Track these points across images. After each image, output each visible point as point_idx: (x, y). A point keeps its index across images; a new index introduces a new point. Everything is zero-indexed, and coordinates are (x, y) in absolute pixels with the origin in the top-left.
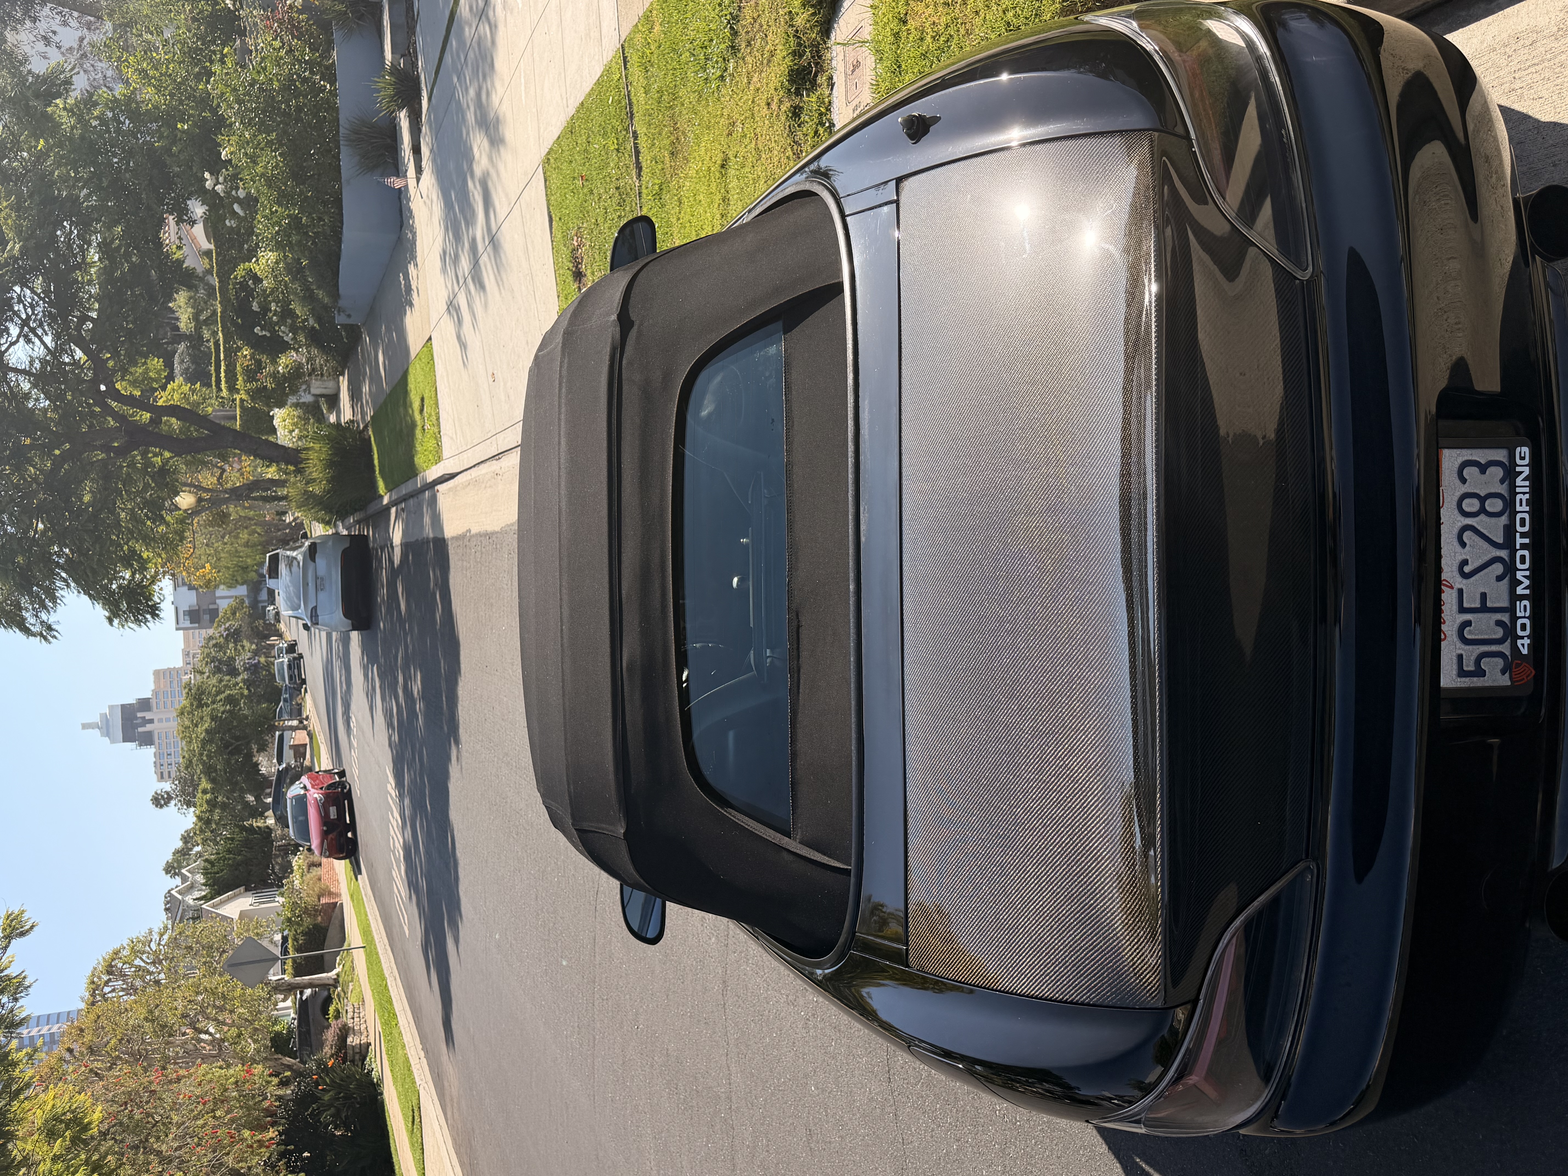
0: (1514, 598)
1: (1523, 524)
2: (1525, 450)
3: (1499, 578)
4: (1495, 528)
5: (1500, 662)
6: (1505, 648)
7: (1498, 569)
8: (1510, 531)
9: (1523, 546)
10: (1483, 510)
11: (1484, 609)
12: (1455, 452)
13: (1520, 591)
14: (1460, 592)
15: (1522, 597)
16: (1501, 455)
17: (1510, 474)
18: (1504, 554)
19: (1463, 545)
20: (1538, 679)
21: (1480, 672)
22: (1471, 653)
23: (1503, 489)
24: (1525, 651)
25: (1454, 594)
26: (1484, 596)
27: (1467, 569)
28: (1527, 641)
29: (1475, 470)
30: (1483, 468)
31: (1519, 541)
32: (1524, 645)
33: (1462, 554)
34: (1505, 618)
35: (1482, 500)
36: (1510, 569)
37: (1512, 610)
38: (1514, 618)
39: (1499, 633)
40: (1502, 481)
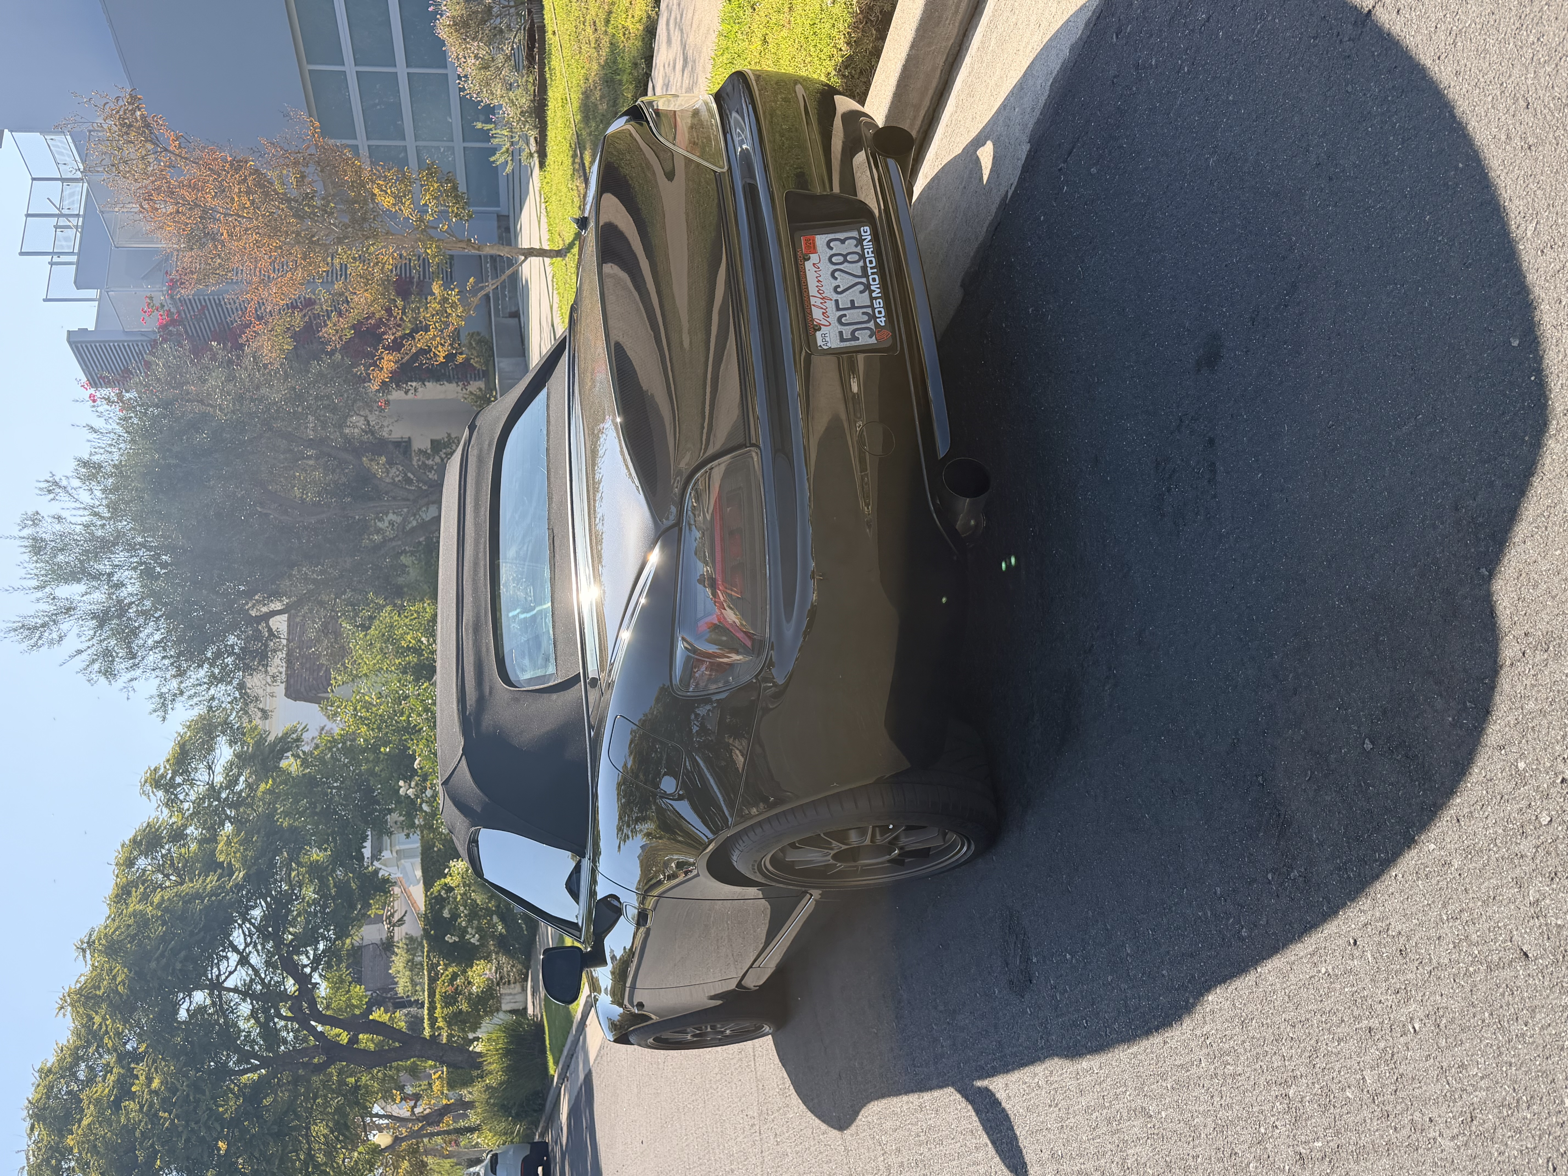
0: (872, 299)
2: (867, 228)
3: (861, 292)
4: (856, 269)
5: (868, 332)
6: (871, 325)
7: (861, 287)
8: (864, 269)
9: (873, 274)
11: (853, 306)
12: (824, 236)
13: (874, 295)
14: (837, 301)
15: (876, 298)
16: (855, 234)
17: (860, 241)
18: (864, 280)
19: (836, 279)
20: (894, 337)
21: (854, 338)
22: (848, 330)
23: (858, 249)
24: (883, 324)
25: (833, 302)
26: (852, 302)
27: (839, 290)
28: (883, 319)
29: (838, 243)
30: (843, 241)
31: (870, 271)
33: (835, 283)
34: (869, 310)
37: (872, 306)
38: (874, 309)
40: (856, 246)
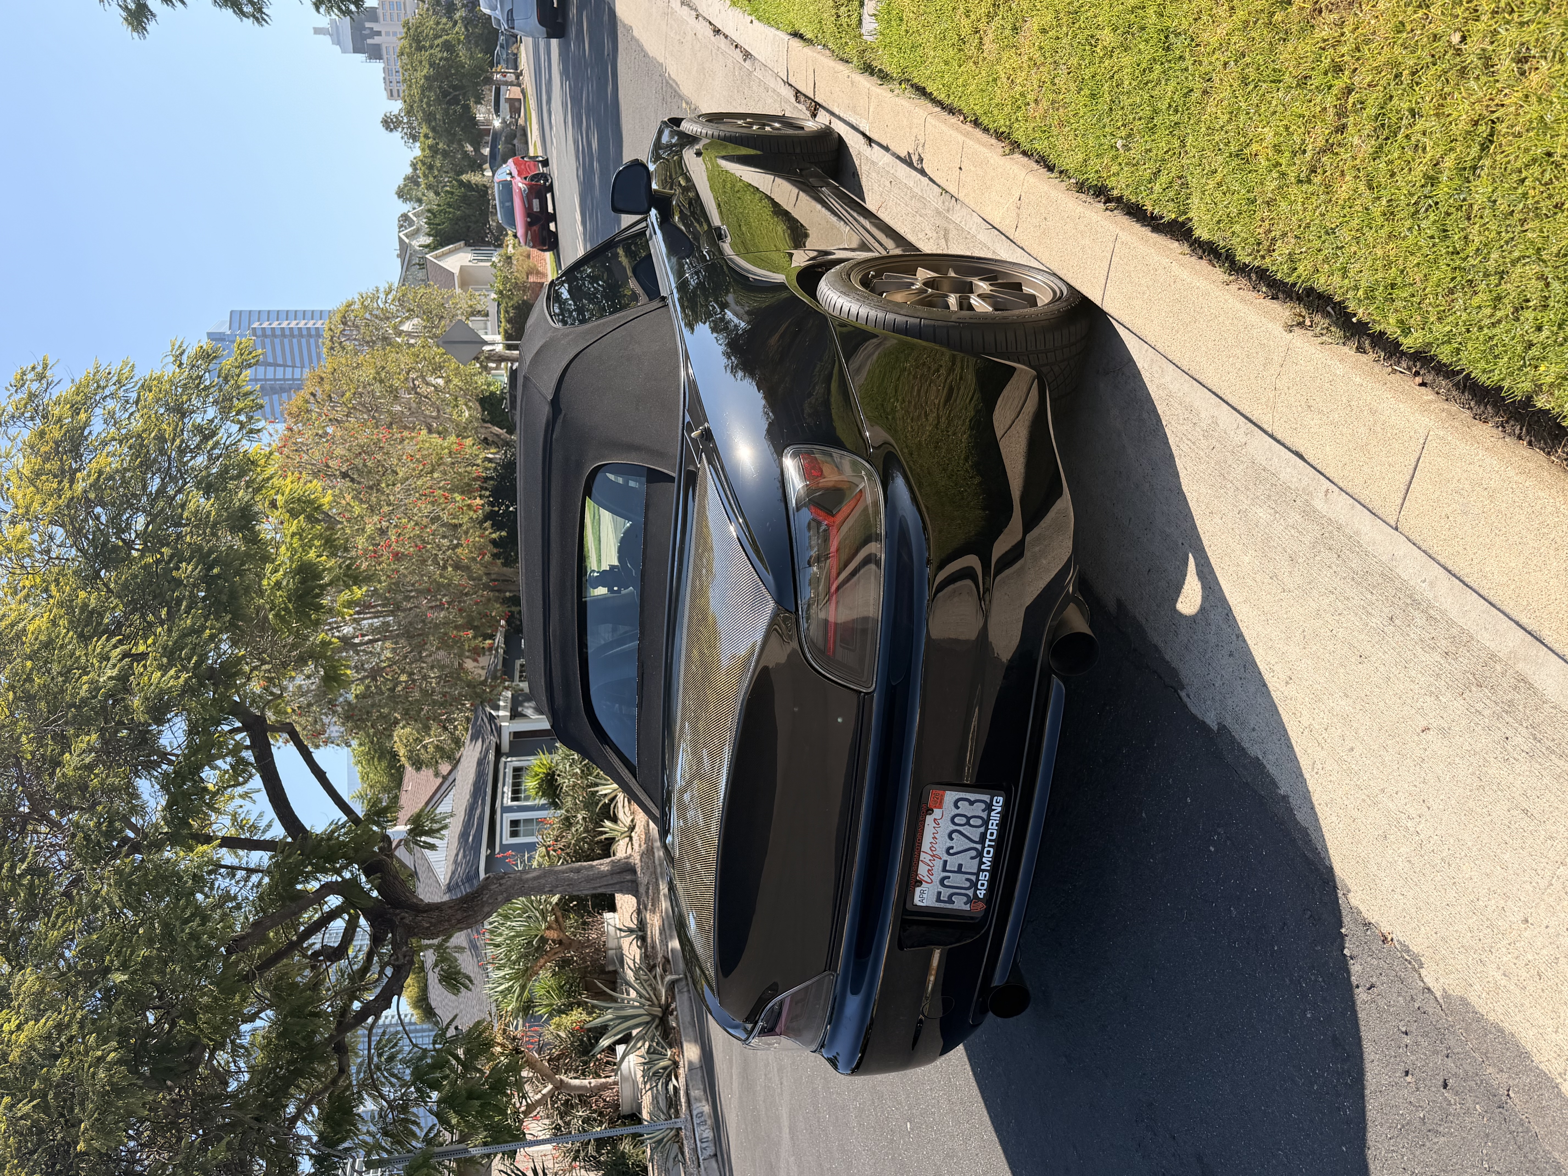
0: (980, 870)
1: (992, 834)
2: (1001, 799)
3: (972, 858)
4: (975, 834)
5: (965, 899)
6: (970, 893)
7: (974, 853)
8: (983, 836)
9: (989, 846)
10: (968, 823)
11: (959, 870)
12: (954, 793)
13: (983, 867)
14: (945, 862)
15: (984, 871)
16: (987, 798)
17: (989, 808)
18: (979, 847)
19: (952, 839)
20: (987, 911)
21: (950, 902)
22: (945, 893)
23: (984, 815)
24: (981, 896)
25: (942, 862)
26: (960, 866)
27: (951, 851)
28: (983, 892)
29: (966, 803)
30: (972, 803)
31: (987, 843)
32: (981, 894)
33: (949, 843)
34: (973, 878)
35: (969, 819)
36: (980, 855)
37: (977, 875)
38: (978, 880)
39: (968, 884)
40: (983, 811)
